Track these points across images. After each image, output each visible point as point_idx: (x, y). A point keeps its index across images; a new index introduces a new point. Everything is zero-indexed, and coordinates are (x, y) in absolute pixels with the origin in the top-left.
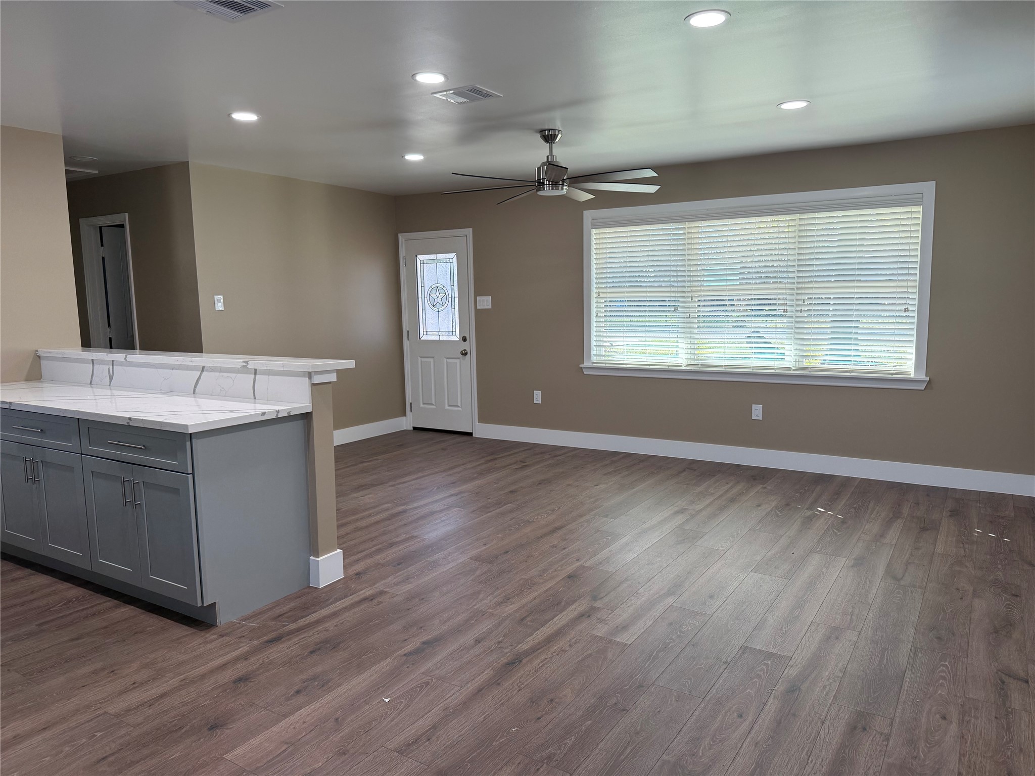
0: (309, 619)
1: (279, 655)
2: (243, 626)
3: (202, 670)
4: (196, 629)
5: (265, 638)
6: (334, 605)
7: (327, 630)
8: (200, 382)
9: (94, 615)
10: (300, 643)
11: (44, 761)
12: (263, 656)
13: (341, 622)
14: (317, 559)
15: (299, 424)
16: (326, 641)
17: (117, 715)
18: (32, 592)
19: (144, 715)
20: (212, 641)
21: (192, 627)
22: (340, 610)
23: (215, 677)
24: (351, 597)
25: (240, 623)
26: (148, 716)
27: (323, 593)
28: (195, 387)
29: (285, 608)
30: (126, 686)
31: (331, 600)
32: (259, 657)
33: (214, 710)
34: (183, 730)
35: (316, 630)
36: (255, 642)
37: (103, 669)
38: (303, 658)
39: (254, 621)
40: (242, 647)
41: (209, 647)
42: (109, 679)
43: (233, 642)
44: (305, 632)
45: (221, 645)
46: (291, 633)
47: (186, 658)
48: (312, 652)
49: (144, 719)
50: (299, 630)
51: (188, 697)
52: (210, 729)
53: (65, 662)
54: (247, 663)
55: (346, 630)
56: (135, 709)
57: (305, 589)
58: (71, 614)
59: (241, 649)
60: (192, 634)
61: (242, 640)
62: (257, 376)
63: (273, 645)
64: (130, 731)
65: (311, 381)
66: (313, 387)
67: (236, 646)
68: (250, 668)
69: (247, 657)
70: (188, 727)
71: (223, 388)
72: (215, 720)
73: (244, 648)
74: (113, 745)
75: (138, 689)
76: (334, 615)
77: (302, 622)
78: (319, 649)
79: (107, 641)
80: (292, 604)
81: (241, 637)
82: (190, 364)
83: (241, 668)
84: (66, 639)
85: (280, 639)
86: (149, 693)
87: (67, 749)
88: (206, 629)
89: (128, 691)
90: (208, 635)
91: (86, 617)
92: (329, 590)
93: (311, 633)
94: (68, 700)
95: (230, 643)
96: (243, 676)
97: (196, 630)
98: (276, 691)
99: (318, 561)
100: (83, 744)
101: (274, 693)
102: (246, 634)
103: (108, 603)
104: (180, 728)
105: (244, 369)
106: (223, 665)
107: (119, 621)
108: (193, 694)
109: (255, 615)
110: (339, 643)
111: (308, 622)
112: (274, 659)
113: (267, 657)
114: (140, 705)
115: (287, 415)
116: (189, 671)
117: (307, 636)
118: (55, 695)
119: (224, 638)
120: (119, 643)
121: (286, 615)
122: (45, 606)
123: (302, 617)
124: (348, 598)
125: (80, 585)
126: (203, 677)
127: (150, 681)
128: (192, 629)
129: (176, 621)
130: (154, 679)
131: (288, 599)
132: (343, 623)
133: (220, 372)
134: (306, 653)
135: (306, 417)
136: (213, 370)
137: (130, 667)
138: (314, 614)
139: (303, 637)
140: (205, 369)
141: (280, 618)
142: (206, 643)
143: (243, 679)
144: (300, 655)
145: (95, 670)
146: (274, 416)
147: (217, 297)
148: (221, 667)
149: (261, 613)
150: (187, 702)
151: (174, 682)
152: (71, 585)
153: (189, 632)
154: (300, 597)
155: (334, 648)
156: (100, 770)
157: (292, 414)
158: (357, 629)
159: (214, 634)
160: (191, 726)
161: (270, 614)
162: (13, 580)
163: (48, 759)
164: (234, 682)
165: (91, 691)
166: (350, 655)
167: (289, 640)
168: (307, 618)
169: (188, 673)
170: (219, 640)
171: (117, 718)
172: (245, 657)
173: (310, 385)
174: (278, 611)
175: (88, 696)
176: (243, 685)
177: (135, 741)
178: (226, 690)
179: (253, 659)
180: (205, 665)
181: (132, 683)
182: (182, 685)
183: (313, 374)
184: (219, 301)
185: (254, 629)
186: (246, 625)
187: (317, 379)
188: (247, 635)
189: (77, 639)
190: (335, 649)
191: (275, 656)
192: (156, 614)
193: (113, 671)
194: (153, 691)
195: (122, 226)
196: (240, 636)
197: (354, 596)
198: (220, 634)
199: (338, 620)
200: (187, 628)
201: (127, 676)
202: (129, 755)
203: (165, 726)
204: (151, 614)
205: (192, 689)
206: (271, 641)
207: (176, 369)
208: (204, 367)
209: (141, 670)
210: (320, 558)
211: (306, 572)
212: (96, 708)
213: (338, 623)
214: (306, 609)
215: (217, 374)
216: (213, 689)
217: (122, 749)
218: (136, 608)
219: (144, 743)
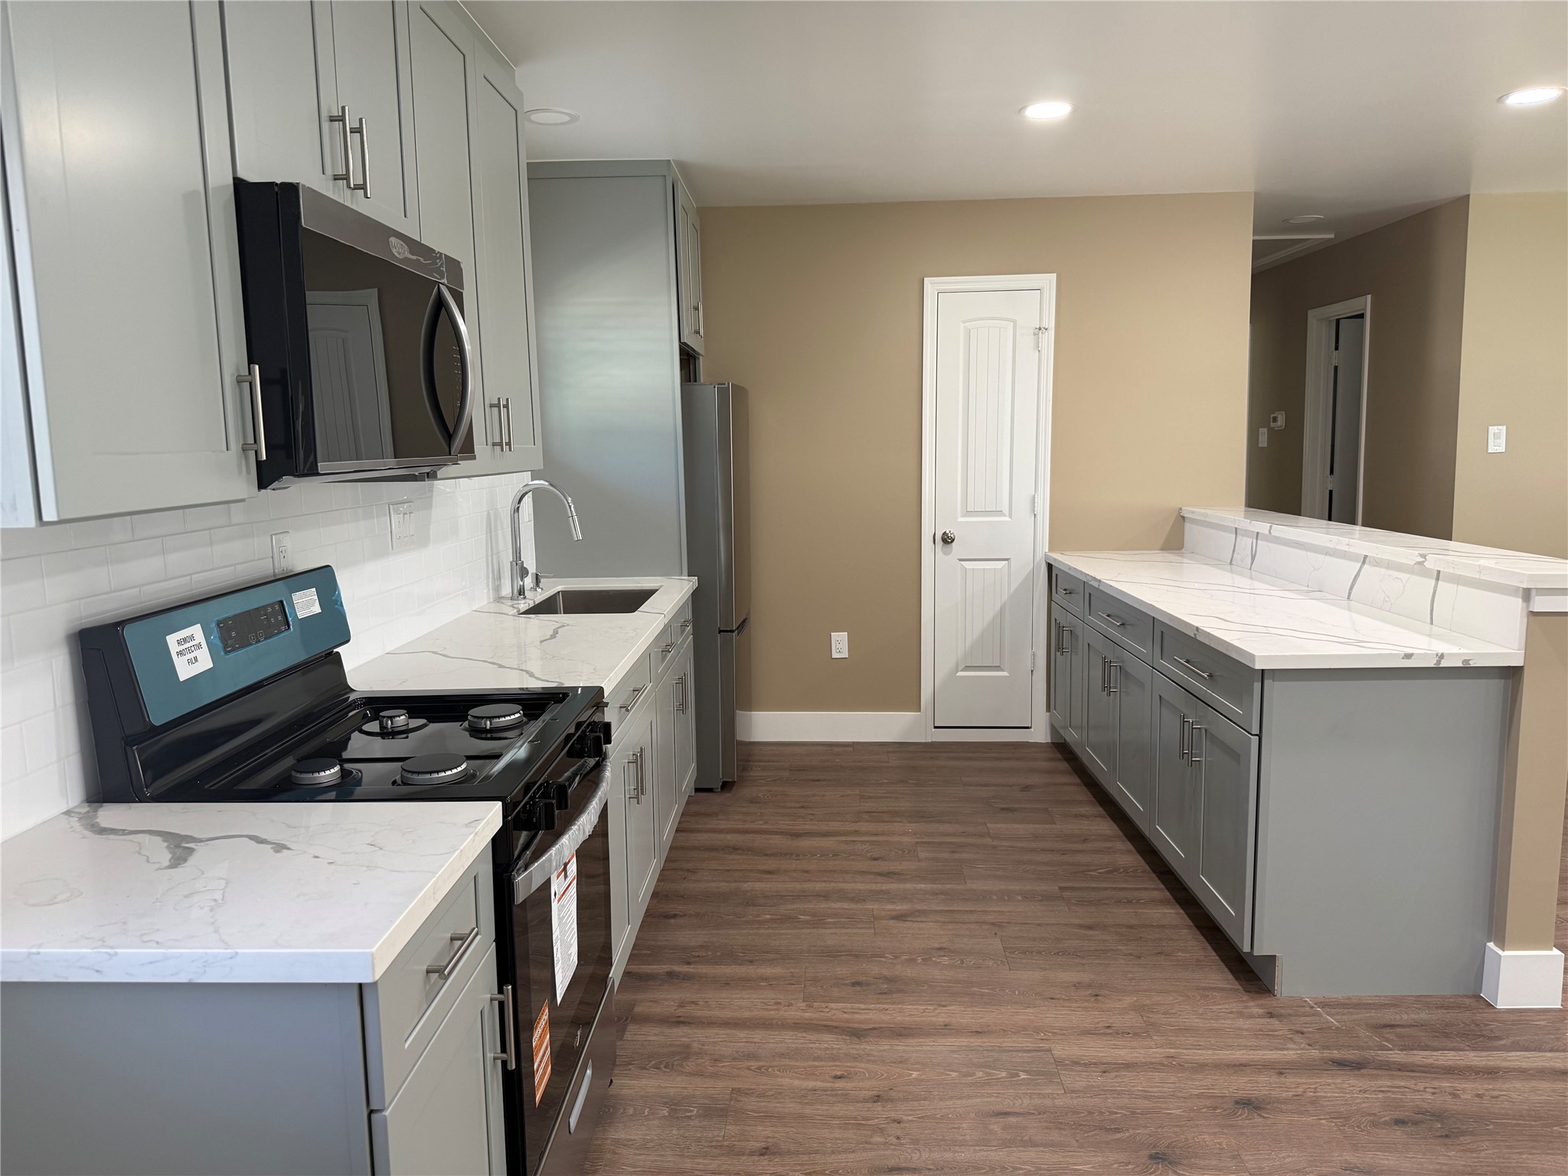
0: (1435, 1058)
1: (1336, 1095)
2: (1314, 1015)
3: (1206, 1055)
4: (1241, 985)
5: (1336, 1054)
6: (1504, 1054)
7: (1455, 1096)
8: (1359, 580)
9: (1129, 902)
10: (1389, 1094)
11: (949, 1075)
12: (1310, 1084)
13: (1496, 1093)
14: (1500, 952)
15: (1496, 685)
16: (1439, 1116)
17: (1059, 1062)
18: (1085, 840)
19: (1089, 1082)
20: (1251, 1016)
21: (1237, 979)
22: (1508, 1070)
23: (1216, 1077)
24: (1549, 1055)
25: (1312, 1007)
26: (1092, 1085)
27: (1497, 1021)
28: (1351, 589)
29: (1405, 1017)
30: (1097, 1026)
31: (1503, 1042)
32: (1304, 1081)
33: (1178, 1130)
34: (1118, 1136)
35: (1436, 1084)
36: (1315, 1053)
37: (1089, 986)
38: (1374, 1124)
39: (1337, 1014)
40: (1287, 1049)
41: (1241, 1023)
42: (1086, 1004)
43: (1281, 1033)
44: (1412, 1077)
45: (1261, 1030)
46: (1387, 1067)
47: (1197, 1025)
48: (1399, 1122)
49: (1085, 1088)
50: (1402, 1068)
51: (1158, 1087)
52: (1151, 1157)
53: (1055, 954)
54: (1277, 1080)
55: (1495, 1114)
56: (1085, 1065)
57: (1467, 996)
58: (1106, 889)
59: (1285, 1052)
60: (1231, 990)
61: (1298, 1038)
62: (1440, 582)
63: (1338, 1072)
64: (1058, 1094)
65: (1528, 607)
66: (1532, 618)
67: (1280, 1043)
68: (1275, 1093)
69: (1284, 1071)
70: (1127, 1134)
71: (1388, 597)
72: (1168, 1147)
73: (1291, 1054)
74: (1026, 1102)
75: (1109, 1038)
76: (1491, 1073)
77: (1419, 1057)
78: (1416, 1123)
79: (1119, 947)
80: (1424, 1016)
81: (1298, 1032)
82: (1346, 548)
83: (1261, 1085)
84: (1077, 921)
85: (1359, 1069)
86: (1117, 1051)
87: (980, 1074)
88: (1257, 992)
89: (1095, 1034)
90: (1252, 1004)
91: (1119, 902)
92: (1513, 1021)
93: (1421, 1086)
94: (1026, 1008)
95: (1275, 1033)
96: (1256, 1098)
97: (1240, 988)
98: (1289, 1156)
99: (1500, 956)
100: (999, 1078)
101: (1284, 1157)
102: (1310, 1030)
103: (1157, 890)
104: (1117, 1130)
105: (1420, 569)
106: (1241, 1065)
107: (1152, 926)
108: (1170, 1088)
109: (1346, 1004)
110: (1463, 1133)
111: (1430, 1061)
112: (1325, 1097)
113: (1315, 1088)
114: (1095, 1064)
115: (1461, 665)
116: (1188, 1047)
117: (1412, 1086)
118: (1017, 993)
119: (1272, 1020)
120: (1132, 957)
121: (1399, 1030)
122: (1086, 865)
123: (1427, 1048)
124: (1541, 1054)
125: (1141, 852)
126: (1201, 1067)
127: (1129, 1034)
128: (1236, 982)
129: (1223, 960)
130: (1135, 1034)
131: (1423, 1002)
132: (1497, 1097)
133: (1388, 568)
134: (1387, 1118)
135: (1511, 675)
136: (1378, 563)
137: (1120, 1000)
138: (1453, 1053)
139: (1402, 1084)
140: (1367, 560)
141: (1385, 1030)
142: (1241, 1015)
143: (1248, 1104)
144: (1375, 1115)
145: (1079, 983)
146: (1431, 664)
147: (1493, 429)
148: (1235, 1065)
149: (1360, 1006)
150: (1153, 1094)
151: (1156, 1053)
152: (1131, 847)
153: (1229, 986)
154: (1448, 1008)
155: (1447, 1136)
156: (992, 1127)
157: (1472, 664)
158: (1518, 1125)
159: (1258, 1006)
160: (1130, 1136)
161: (1373, 1014)
162: (1076, 816)
163: (954, 1074)
164: (1237, 1103)
165: (1056, 1010)
166: (1469, 1169)
167: (1376, 1077)
168: (1435, 1053)
169: (1185, 1051)
170: (1262, 1021)
171: (1057, 1065)
172: (1281, 1069)
173: (1525, 613)
174: (1389, 1016)
175: (1047, 1016)
176: (1246, 1114)
177: (1052, 1113)
178: (1215, 1108)
179: (1290, 1080)
180: (1214, 1049)
181: (1108, 1025)
182: (1162, 1064)
183: (1533, 593)
184: (1497, 436)
185: (1330, 1028)
186: (1320, 1015)
187: (1541, 604)
188: (1310, 1033)
189: (1089, 927)
190: (1447, 1141)
191: (1329, 1095)
192: (1203, 935)
193: (1097, 995)
194: (1122, 1052)
195: (1362, 316)
196: (1299, 1029)
197: (1557, 1054)
198: (1271, 1010)
199: (1490, 1087)
200: (1231, 976)
201: (1109, 1011)
202: (1035, 1127)
203: (1101, 1113)
204: (1198, 932)
205: (1173, 1079)
206: (1341, 1064)
207: (1331, 555)
208: (1366, 557)
209: (1130, 1012)
210: (1507, 953)
211: (1477, 968)
212: (1045, 1037)
213: (1487, 1093)
214: (1444, 1034)
215: (1383, 571)
216: (1199, 1096)
217: (1032, 1114)
218: (1185, 915)
219: (1062, 1123)
